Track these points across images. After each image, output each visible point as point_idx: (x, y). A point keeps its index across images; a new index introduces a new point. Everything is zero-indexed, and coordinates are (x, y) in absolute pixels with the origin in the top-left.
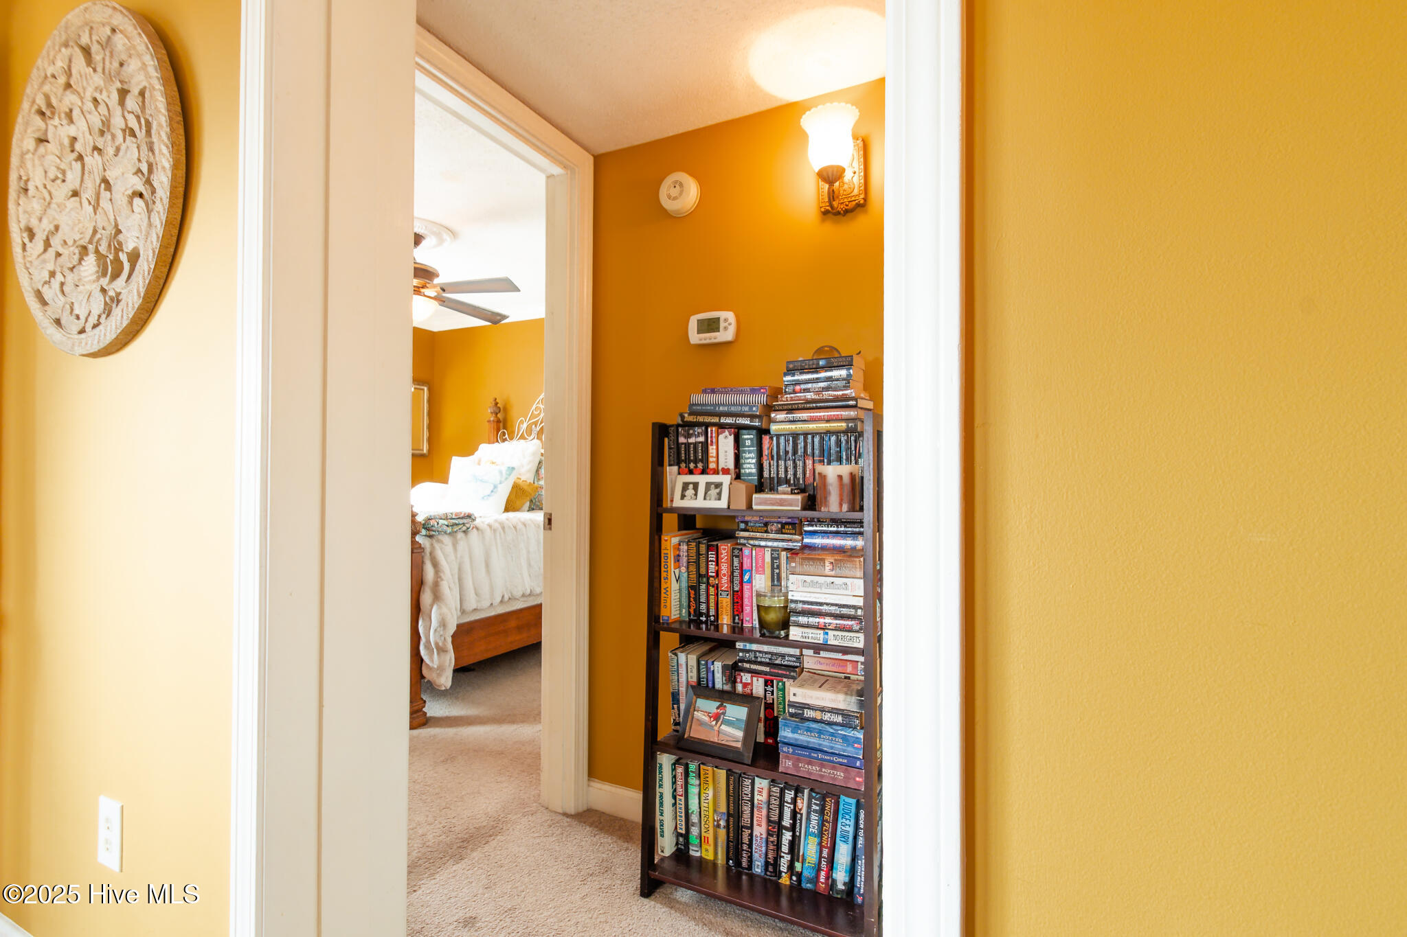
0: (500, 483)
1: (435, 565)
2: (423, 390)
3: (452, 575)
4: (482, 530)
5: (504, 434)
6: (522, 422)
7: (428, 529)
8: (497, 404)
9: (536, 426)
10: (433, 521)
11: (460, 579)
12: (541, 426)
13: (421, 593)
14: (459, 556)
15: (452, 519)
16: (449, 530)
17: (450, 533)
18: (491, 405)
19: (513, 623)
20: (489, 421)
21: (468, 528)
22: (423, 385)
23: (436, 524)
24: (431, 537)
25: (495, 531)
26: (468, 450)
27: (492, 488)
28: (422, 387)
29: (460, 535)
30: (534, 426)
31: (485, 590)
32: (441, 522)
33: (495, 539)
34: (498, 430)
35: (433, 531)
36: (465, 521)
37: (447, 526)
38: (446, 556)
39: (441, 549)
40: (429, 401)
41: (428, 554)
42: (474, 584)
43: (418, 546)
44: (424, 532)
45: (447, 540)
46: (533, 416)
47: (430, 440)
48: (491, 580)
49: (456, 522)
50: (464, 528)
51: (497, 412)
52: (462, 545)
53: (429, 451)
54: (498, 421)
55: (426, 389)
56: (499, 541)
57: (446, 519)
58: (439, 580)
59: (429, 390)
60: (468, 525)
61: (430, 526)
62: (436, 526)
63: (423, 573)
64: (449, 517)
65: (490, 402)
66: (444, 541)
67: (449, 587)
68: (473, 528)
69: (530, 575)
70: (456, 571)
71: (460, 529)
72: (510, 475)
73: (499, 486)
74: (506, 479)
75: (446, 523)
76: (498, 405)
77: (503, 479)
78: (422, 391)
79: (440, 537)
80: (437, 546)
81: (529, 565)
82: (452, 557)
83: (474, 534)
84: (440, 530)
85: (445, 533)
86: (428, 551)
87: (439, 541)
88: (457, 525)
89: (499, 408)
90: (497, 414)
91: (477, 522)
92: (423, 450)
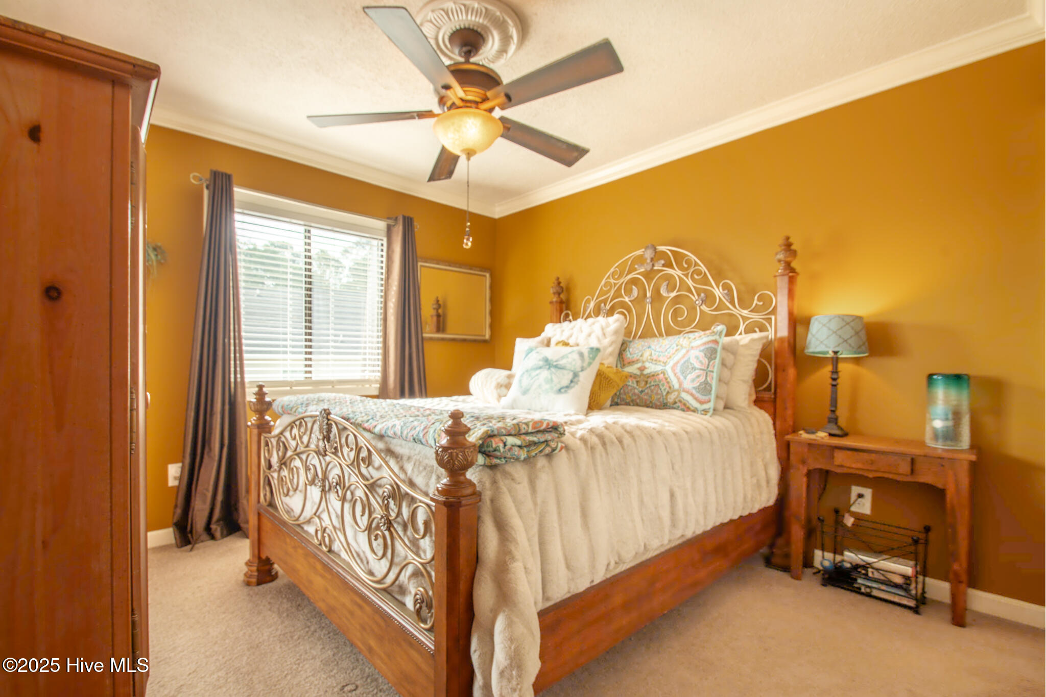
0: (582, 370)
1: (501, 526)
2: (485, 276)
3: (529, 540)
4: (573, 451)
5: (567, 316)
6: (588, 301)
7: (487, 454)
8: (559, 283)
9: (605, 305)
10: (497, 439)
11: (542, 543)
12: (611, 304)
13: (475, 585)
14: (539, 501)
15: (527, 434)
16: (523, 455)
17: (525, 459)
18: (553, 285)
19: (618, 599)
20: (551, 303)
21: (554, 450)
22: (485, 271)
23: (501, 445)
24: (493, 467)
25: (593, 449)
26: (533, 331)
27: (570, 376)
28: (485, 274)
29: (541, 462)
30: (603, 305)
31: (582, 558)
32: (511, 440)
33: (595, 465)
34: (561, 312)
35: (497, 457)
36: (548, 437)
37: (520, 447)
38: (518, 504)
39: (510, 491)
40: (491, 287)
41: (488, 502)
42: (563, 546)
43: (469, 491)
44: (481, 459)
45: (519, 472)
46: (602, 293)
47: (492, 326)
48: (590, 540)
49: (535, 439)
50: (548, 450)
51: (560, 291)
52: (544, 479)
53: (492, 336)
54: (561, 302)
55: (488, 275)
56: (600, 469)
57: (518, 434)
58: (507, 558)
59: (491, 276)
60: (553, 445)
61: (491, 449)
62: (502, 450)
63: (480, 542)
64: (523, 431)
65: (551, 282)
66: (516, 476)
67: (525, 568)
68: (562, 448)
69: (643, 520)
70: (535, 530)
71: (541, 452)
72: (594, 359)
73: (581, 374)
74: (590, 364)
75: (518, 442)
76: (561, 285)
77: (585, 364)
78: (484, 278)
79: (509, 468)
80: (503, 484)
81: (642, 502)
82: (529, 504)
83: (562, 458)
84: (509, 455)
85: (517, 459)
86: (487, 495)
87: (506, 474)
88: (535, 444)
89: (562, 287)
90: (559, 294)
91: (567, 438)
92: (485, 336)
